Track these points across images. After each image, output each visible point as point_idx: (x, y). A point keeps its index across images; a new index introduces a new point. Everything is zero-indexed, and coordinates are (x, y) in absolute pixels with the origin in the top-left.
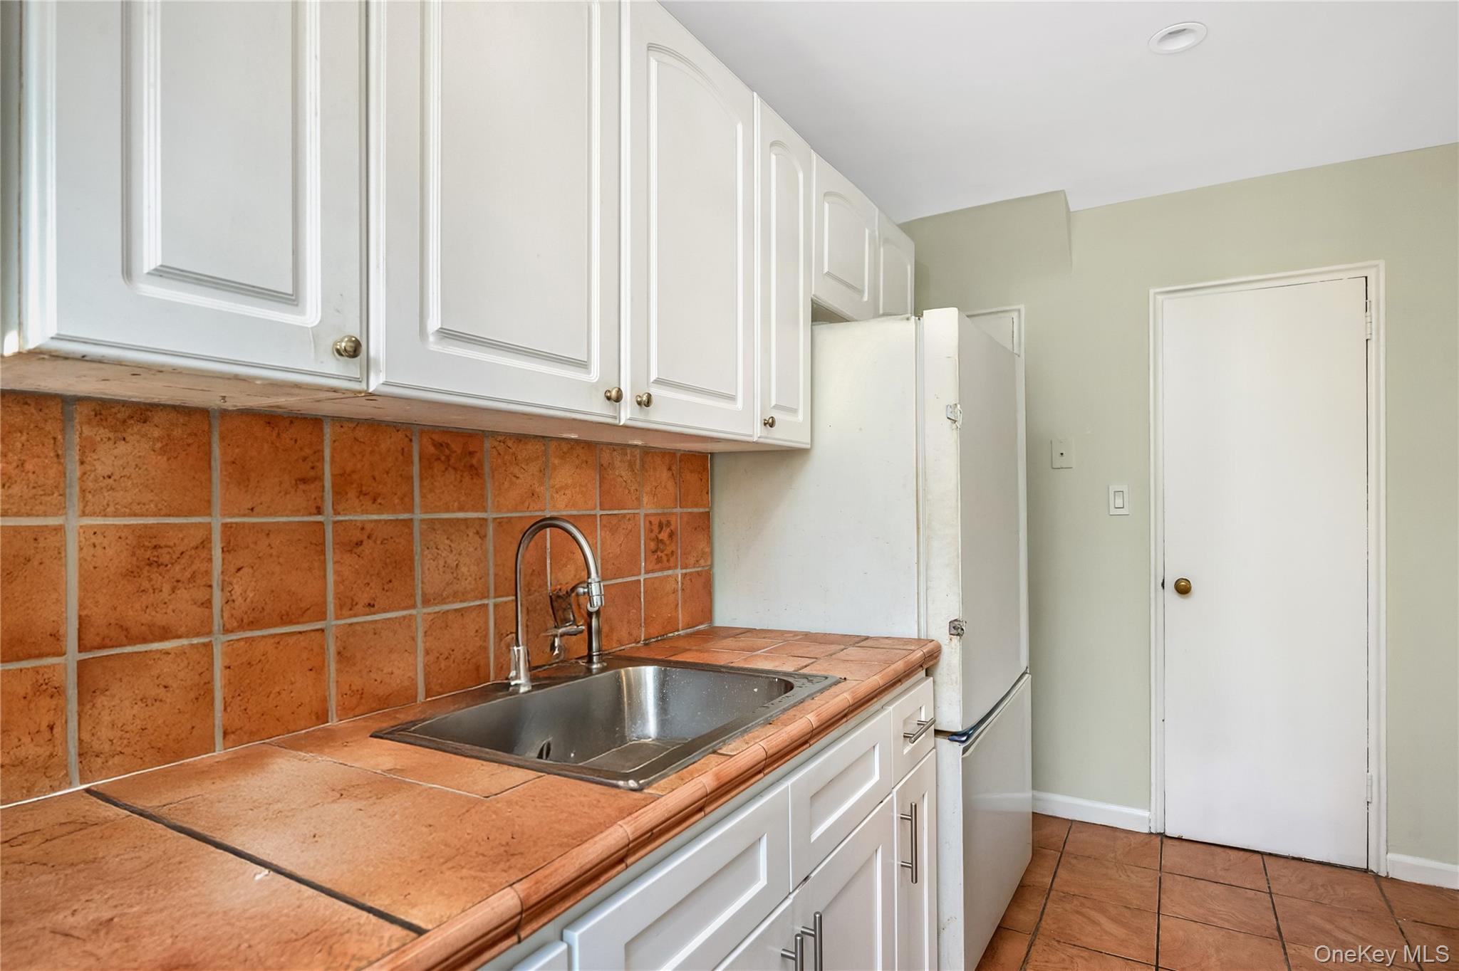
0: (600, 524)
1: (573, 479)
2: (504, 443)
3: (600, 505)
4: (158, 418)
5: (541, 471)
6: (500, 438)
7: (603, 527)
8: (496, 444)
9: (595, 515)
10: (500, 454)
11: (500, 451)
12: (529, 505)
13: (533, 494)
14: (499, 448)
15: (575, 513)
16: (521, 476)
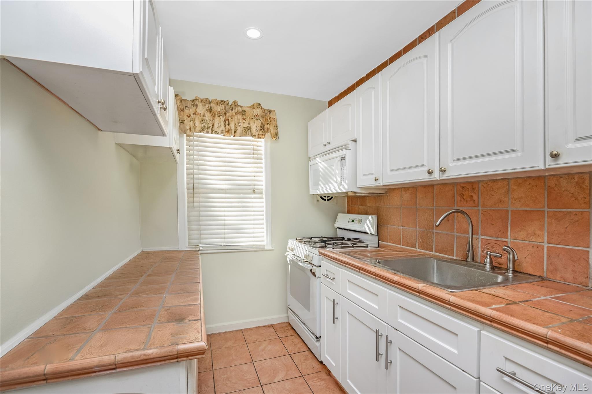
0: (547, 216)
1: (526, 194)
2: (487, 183)
3: (548, 206)
4: (410, 189)
5: (505, 192)
6: (485, 182)
7: (549, 217)
8: (483, 184)
9: (544, 211)
10: (485, 188)
11: (485, 187)
12: (499, 205)
13: (501, 201)
14: (484, 186)
15: (528, 209)
16: (494, 195)
